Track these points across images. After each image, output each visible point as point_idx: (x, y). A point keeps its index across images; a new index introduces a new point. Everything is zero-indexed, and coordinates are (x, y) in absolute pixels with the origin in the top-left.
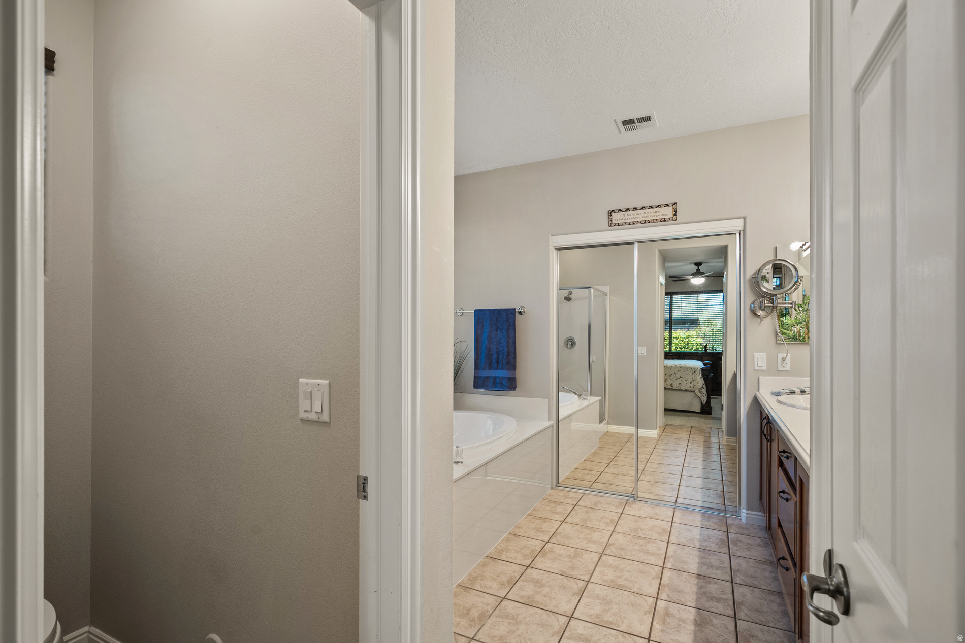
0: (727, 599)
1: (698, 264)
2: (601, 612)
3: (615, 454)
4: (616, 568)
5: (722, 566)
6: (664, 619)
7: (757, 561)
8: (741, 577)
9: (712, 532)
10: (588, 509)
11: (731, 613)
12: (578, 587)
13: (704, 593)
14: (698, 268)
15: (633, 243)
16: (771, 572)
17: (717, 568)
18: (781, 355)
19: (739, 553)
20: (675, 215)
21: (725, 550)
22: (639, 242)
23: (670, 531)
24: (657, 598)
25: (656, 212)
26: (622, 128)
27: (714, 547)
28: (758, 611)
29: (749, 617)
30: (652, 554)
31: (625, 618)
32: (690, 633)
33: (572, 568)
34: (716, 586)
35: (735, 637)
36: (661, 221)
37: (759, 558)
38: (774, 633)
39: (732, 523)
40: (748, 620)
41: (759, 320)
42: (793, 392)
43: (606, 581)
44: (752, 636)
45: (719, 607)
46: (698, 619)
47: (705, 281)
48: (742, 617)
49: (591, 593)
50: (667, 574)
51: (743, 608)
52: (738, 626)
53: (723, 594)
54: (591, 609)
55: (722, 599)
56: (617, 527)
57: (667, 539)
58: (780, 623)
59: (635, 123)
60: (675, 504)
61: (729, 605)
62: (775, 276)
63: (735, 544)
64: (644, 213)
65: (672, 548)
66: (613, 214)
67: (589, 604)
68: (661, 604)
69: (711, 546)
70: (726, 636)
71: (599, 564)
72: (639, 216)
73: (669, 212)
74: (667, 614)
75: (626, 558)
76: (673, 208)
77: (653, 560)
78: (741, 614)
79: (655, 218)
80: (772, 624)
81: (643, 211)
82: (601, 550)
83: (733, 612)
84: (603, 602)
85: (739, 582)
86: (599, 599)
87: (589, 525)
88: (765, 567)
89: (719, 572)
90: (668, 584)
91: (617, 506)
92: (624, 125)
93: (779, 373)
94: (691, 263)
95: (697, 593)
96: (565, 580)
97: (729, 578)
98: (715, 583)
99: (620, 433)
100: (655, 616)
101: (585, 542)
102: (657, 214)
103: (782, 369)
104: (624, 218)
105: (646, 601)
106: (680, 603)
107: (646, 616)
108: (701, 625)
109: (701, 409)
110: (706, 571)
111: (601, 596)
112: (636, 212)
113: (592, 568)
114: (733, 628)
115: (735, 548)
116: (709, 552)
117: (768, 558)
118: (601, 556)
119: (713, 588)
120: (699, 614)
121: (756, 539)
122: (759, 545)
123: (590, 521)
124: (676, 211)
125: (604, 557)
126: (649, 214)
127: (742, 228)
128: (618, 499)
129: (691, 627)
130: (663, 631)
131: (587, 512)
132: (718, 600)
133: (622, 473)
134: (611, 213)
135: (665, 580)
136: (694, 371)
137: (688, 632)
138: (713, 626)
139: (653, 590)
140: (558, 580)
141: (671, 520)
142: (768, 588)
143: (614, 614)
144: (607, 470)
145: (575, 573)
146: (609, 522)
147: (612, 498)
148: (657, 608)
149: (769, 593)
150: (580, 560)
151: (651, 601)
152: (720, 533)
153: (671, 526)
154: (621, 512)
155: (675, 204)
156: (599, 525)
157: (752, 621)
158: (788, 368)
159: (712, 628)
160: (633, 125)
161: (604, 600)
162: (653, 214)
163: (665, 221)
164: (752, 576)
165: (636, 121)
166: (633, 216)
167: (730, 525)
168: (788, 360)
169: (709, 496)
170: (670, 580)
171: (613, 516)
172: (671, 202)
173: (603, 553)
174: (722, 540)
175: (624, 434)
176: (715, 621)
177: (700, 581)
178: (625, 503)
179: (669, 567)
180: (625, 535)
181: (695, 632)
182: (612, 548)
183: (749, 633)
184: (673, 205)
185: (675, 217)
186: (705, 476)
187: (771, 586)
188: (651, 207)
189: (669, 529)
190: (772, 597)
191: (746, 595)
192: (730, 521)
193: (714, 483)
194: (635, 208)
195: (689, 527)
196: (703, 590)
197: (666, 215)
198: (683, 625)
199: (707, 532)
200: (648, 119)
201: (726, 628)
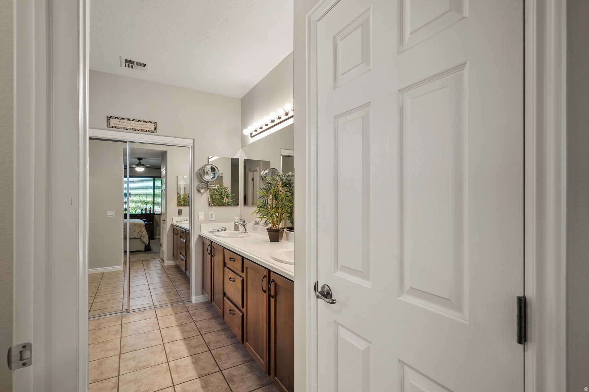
0: (203, 344)
1: (140, 159)
2: (137, 389)
3: (97, 289)
4: (135, 358)
5: (193, 329)
6: (177, 371)
7: (208, 319)
8: (204, 330)
9: (181, 314)
10: (94, 331)
11: (207, 349)
12: (113, 383)
13: (191, 347)
14: (140, 161)
15: (126, 142)
16: (215, 322)
17: (191, 331)
18: (211, 213)
19: (198, 319)
20: (155, 129)
21: (191, 320)
22: (130, 142)
23: (158, 322)
24: (168, 362)
25: (143, 125)
26: (124, 63)
27: (185, 321)
28: (217, 342)
29: (215, 347)
30: (154, 340)
31: (154, 383)
32: (193, 369)
33: (102, 373)
34: (195, 340)
35: (213, 359)
36: (146, 131)
37: (208, 318)
38: (228, 348)
39: (188, 306)
40: (215, 348)
41: (201, 194)
42: (218, 231)
43: (131, 369)
44: (220, 355)
45: (201, 350)
46: (193, 361)
47: (145, 170)
48: (213, 348)
49: (124, 381)
50: (167, 346)
51: (211, 344)
52: (212, 353)
53: (200, 342)
54: (129, 391)
55: (200, 345)
56: (122, 334)
57: (159, 327)
58: (228, 342)
59: (134, 64)
60: (154, 307)
61: (204, 346)
62: (212, 172)
63: (195, 316)
64: (135, 124)
65: (163, 331)
66: (111, 119)
67: (126, 389)
68: (172, 364)
69: (184, 322)
70: (209, 361)
71: (121, 361)
72: (131, 125)
73: (151, 127)
74: (177, 367)
75: (138, 349)
76: (154, 125)
77: (156, 343)
78: (212, 348)
79: (142, 129)
80: (225, 345)
81: (134, 122)
82: (118, 353)
83: (208, 348)
84: (135, 382)
85: (204, 333)
86: (132, 382)
87: (100, 340)
88: (212, 321)
89: (193, 333)
90: (170, 351)
91: (116, 321)
92: (126, 62)
93: (210, 222)
94: (135, 158)
95: (187, 348)
96: (100, 384)
97: (199, 333)
98: (194, 339)
99: (93, 274)
100: (172, 372)
101: (103, 353)
102: (144, 126)
103: (211, 220)
104: (120, 123)
105: (162, 367)
106: (181, 358)
107: (166, 375)
108: (196, 363)
109: (145, 248)
110: (187, 335)
111: (132, 380)
112: (128, 121)
113: (117, 366)
114: (211, 356)
115: (196, 317)
116: (184, 325)
117: (211, 316)
118: (120, 356)
119: (194, 342)
120: (193, 358)
121: (202, 309)
122: (205, 312)
123: (100, 338)
124: (156, 127)
125: (122, 356)
126: (138, 125)
127: (192, 145)
128: (115, 316)
129: (192, 367)
130: (179, 377)
131: (94, 333)
132: (198, 346)
133: (109, 299)
134: (109, 118)
135: (168, 350)
136: (140, 225)
137: (192, 369)
138: (202, 360)
139: (164, 359)
140: (94, 387)
141: (155, 316)
142: (217, 330)
143: (146, 385)
144: (95, 301)
145: (106, 376)
146: (115, 333)
147: (110, 317)
148: (170, 367)
149: (218, 332)
150: (105, 366)
151: (165, 365)
152: (185, 313)
153: (157, 319)
154: (121, 323)
155: (155, 123)
156: (109, 338)
157: (217, 348)
158: (214, 219)
159: (202, 361)
160: (132, 65)
161: (136, 381)
162: (140, 126)
163: (149, 132)
164: (208, 328)
165: (135, 63)
166: (127, 124)
167: (188, 307)
168: (214, 215)
169: (171, 296)
170: (170, 349)
171: (116, 328)
172: (153, 121)
173: (120, 354)
174: (187, 316)
175: (97, 274)
176: (202, 357)
177: (186, 341)
178: (121, 317)
179: (167, 342)
180: (131, 336)
181: (195, 368)
182: (126, 348)
183: (218, 354)
184: (154, 123)
185: (155, 131)
186: (163, 286)
187: (218, 328)
188: (140, 121)
189: (157, 322)
190: (220, 333)
191: (210, 338)
192: (187, 305)
193: (170, 288)
194: (128, 119)
195: (168, 316)
196: (190, 345)
197: (149, 128)
198: (188, 367)
199: (178, 315)
200: (144, 65)
201: (208, 357)
